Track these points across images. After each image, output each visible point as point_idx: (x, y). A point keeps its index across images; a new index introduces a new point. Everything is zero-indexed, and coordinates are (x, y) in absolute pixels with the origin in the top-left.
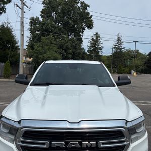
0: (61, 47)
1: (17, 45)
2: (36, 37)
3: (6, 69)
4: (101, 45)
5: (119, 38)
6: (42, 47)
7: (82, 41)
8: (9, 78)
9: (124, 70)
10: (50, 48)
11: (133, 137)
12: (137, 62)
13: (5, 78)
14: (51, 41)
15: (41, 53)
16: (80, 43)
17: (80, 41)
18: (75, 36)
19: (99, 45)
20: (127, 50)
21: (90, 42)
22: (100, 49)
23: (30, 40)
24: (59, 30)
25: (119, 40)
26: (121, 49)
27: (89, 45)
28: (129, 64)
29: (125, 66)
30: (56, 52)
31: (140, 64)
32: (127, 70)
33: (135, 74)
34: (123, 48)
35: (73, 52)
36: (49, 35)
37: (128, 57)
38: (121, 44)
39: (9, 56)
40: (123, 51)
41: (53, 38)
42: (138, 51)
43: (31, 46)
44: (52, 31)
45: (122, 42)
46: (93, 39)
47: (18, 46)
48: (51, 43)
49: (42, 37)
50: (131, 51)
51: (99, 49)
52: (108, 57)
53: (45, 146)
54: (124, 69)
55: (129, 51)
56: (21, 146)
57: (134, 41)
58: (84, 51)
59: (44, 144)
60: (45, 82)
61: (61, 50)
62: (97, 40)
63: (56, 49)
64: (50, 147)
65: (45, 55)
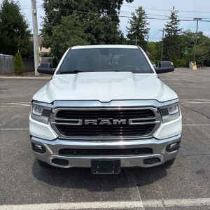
0: (89, 30)
1: (27, 29)
2: (53, 17)
3: (17, 64)
4: (147, 26)
5: (173, 14)
6: (63, 31)
7: (118, 21)
8: (22, 75)
9: (179, 62)
10: (75, 32)
11: (164, 118)
12: (198, 49)
13: (16, 75)
14: (75, 23)
15: (62, 40)
16: (116, 24)
17: (116, 20)
18: (108, 13)
19: (143, 26)
20: (184, 33)
21: (131, 21)
22: (146, 32)
23: (46, 21)
24: (86, 5)
25: (173, 17)
26: (176, 31)
27: (129, 26)
28: (186, 53)
29: (182, 56)
30: (83, 38)
31: (203, 53)
32: (183, 61)
33: (195, 67)
34: (179, 30)
35: (107, 38)
36: (71, 13)
37: (187, 42)
38: (176, 24)
39: (19, 45)
40: (179, 34)
41: (78, 17)
42: (201, 33)
43: (47, 31)
44: (76, 7)
45: (178, 21)
46: (134, 18)
47: (30, 32)
48: (75, 25)
49: (62, 17)
50: (190, 34)
51: (144, 33)
52: (157, 44)
53: (79, 124)
54: (180, 60)
55: (188, 34)
56: (56, 125)
57: (195, 19)
58: (122, 36)
59: (77, 122)
60: (73, 70)
61: (89, 35)
62: (140, 19)
63: (82, 34)
64: (84, 125)
65: (67, 43)
